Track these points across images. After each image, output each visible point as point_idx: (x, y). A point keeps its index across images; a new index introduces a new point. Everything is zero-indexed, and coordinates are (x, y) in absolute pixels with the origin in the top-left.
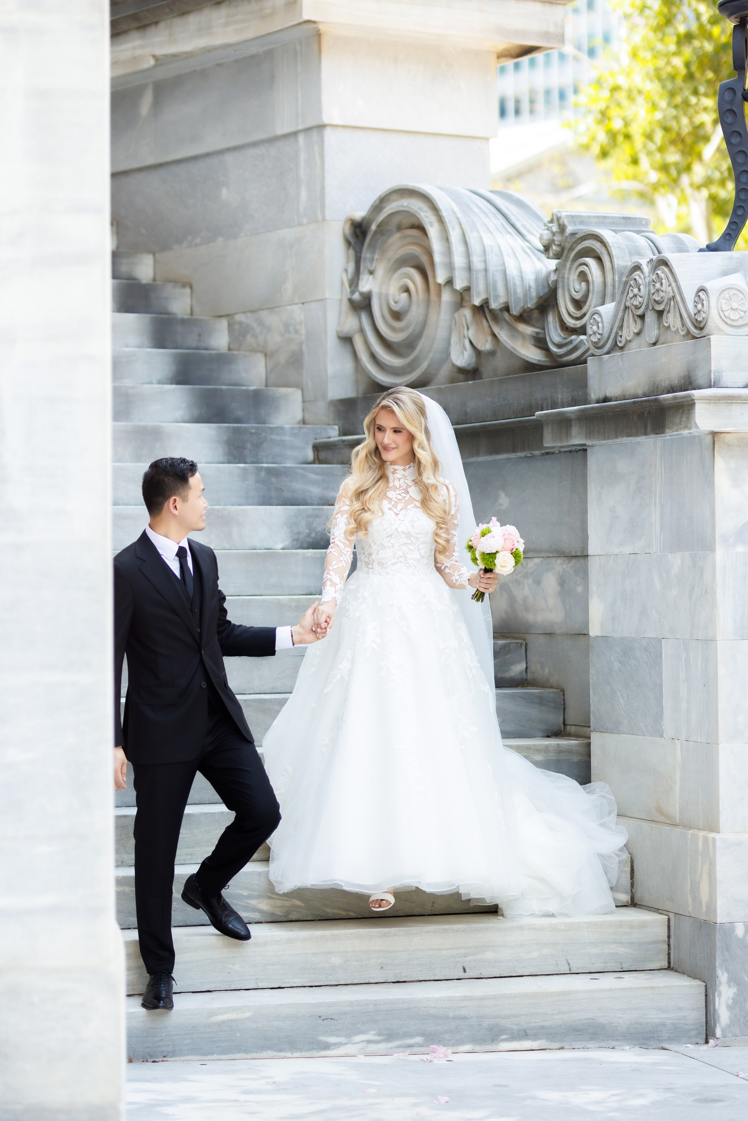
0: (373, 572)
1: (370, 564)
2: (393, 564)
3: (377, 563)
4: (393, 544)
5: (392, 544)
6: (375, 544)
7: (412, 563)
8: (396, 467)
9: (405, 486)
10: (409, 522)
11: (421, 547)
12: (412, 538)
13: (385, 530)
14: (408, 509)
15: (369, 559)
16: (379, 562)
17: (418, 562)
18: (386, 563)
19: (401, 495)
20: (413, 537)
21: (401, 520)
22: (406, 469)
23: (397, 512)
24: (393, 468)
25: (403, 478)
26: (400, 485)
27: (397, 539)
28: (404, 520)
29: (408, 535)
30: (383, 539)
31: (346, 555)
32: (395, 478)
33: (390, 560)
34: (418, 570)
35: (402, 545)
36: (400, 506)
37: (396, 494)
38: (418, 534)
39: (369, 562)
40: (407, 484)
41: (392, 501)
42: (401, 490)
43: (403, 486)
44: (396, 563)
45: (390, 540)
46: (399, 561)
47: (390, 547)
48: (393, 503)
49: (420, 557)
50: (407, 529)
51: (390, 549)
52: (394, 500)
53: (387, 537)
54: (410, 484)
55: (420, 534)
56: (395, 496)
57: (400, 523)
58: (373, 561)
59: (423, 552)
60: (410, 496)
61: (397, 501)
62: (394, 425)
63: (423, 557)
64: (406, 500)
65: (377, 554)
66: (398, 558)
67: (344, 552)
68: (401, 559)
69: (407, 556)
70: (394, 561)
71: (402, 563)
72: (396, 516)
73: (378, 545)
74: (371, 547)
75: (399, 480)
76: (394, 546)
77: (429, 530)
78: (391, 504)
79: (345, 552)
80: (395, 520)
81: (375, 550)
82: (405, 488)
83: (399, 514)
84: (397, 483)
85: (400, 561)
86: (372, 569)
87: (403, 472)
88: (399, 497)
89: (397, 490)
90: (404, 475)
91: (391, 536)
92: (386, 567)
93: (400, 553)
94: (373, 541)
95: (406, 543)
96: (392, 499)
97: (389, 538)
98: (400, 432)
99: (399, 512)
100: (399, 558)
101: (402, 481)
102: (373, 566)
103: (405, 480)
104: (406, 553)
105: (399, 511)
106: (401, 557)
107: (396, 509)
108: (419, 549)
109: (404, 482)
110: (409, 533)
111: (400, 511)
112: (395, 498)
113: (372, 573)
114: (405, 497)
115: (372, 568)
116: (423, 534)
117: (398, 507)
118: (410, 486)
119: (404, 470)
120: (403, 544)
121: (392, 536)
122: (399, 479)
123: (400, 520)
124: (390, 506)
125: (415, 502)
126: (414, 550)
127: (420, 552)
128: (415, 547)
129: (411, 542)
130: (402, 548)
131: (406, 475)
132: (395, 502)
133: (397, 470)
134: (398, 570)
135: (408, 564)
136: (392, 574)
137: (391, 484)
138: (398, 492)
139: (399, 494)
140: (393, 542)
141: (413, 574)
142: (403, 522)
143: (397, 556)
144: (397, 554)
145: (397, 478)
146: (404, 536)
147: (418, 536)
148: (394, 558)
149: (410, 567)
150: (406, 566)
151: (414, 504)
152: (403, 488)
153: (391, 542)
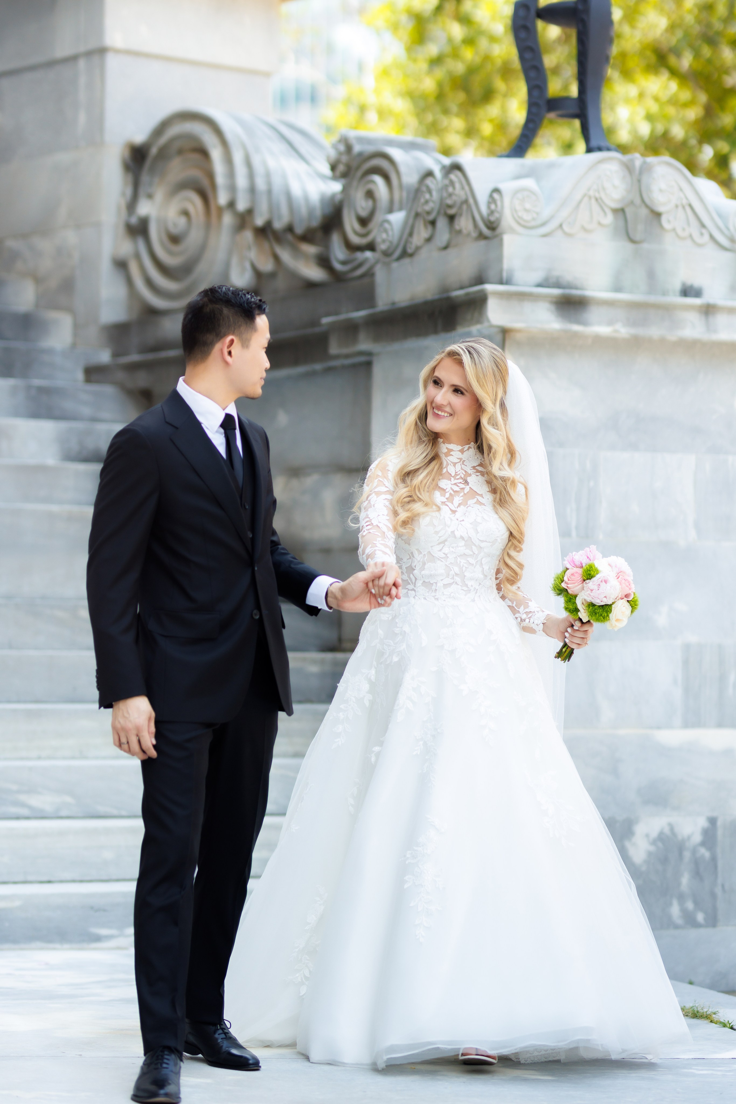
0: (416, 595)
1: (409, 584)
2: (445, 586)
3: (421, 582)
4: (446, 555)
5: (444, 553)
6: (420, 553)
7: (472, 586)
8: (451, 446)
9: (462, 473)
10: (471, 523)
11: (484, 561)
12: (474, 547)
13: (437, 533)
14: (468, 505)
15: (407, 577)
16: (424, 582)
17: (480, 584)
18: (436, 583)
19: (458, 486)
20: (475, 545)
21: (459, 520)
22: (465, 449)
23: (454, 509)
24: (447, 448)
25: (459, 464)
26: (456, 472)
27: (453, 548)
28: (463, 520)
29: (468, 542)
30: (432, 547)
32: (449, 462)
33: (442, 580)
34: (479, 596)
35: (458, 556)
36: (457, 500)
37: (452, 484)
38: (482, 541)
39: (409, 581)
40: (466, 471)
41: (446, 492)
42: (458, 479)
43: (460, 474)
44: (450, 585)
45: (442, 548)
46: (454, 582)
47: (442, 559)
48: (447, 495)
49: (482, 576)
50: (467, 533)
51: (442, 561)
52: (448, 492)
53: (439, 544)
54: (470, 472)
55: (486, 541)
56: (450, 486)
57: (459, 525)
58: (416, 579)
59: (486, 568)
60: (470, 488)
61: (452, 493)
64: (466, 492)
65: (423, 568)
66: (453, 578)
68: (458, 579)
69: (467, 574)
70: (446, 581)
71: (458, 585)
72: (452, 514)
73: (425, 555)
74: (413, 557)
75: (455, 466)
76: (448, 557)
77: (498, 537)
78: (445, 497)
80: (451, 520)
81: (419, 561)
82: (463, 476)
84: (451, 470)
85: (456, 583)
87: (460, 455)
88: (456, 488)
89: (452, 479)
90: (461, 459)
91: (444, 542)
92: (436, 590)
93: (456, 569)
94: (418, 550)
95: (464, 554)
96: (445, 490)
97: (442, 545)
98: (463, 393)
99: (457, 510)
100: (455, 577)
101: (458, 467)
102: (415, 587)
103: (462, 465)
104: (464, 568)
105: (456, 507)
106: (457, 574)
107: (453, 504)
108: (481, 565)
109: (462, 469)
110: (469, 538)
111: (457, 508)
112: (450, 489)
114: (463, 489)
115: (413, 590)
116: (489, 542)
117: (454, 502)
118: (470, 475)
119: (462, 451)
120: (461, 555)
121: (446, 543)
122: (455, 464)
123: (457, 519)
124: (444, 499)
125: (478, 497)
126: (475, 564)
127: (483, 568)
128: (477, 561)
129: (472, 553)
130: (458, 562)
131: (464, 459)
132: (451, 494)
133: (452, 450)
134: (452, 594)
135: (467, 586)
136: (445, 600)
137: (446, 469)
138: (453, 481)
139: (455, 484)
140: (446, 552)
141: (473, 600)
142: (462, 522)
143: (452, 573)
144: (451, 570)
145: (452, 463)
146: (462, 543)
147: (483, 545)
148: (448, 576)
149: (469, 591)
150: (463, 590)
151: (475, 500)
152: (461, 476)
153: (443, 551)
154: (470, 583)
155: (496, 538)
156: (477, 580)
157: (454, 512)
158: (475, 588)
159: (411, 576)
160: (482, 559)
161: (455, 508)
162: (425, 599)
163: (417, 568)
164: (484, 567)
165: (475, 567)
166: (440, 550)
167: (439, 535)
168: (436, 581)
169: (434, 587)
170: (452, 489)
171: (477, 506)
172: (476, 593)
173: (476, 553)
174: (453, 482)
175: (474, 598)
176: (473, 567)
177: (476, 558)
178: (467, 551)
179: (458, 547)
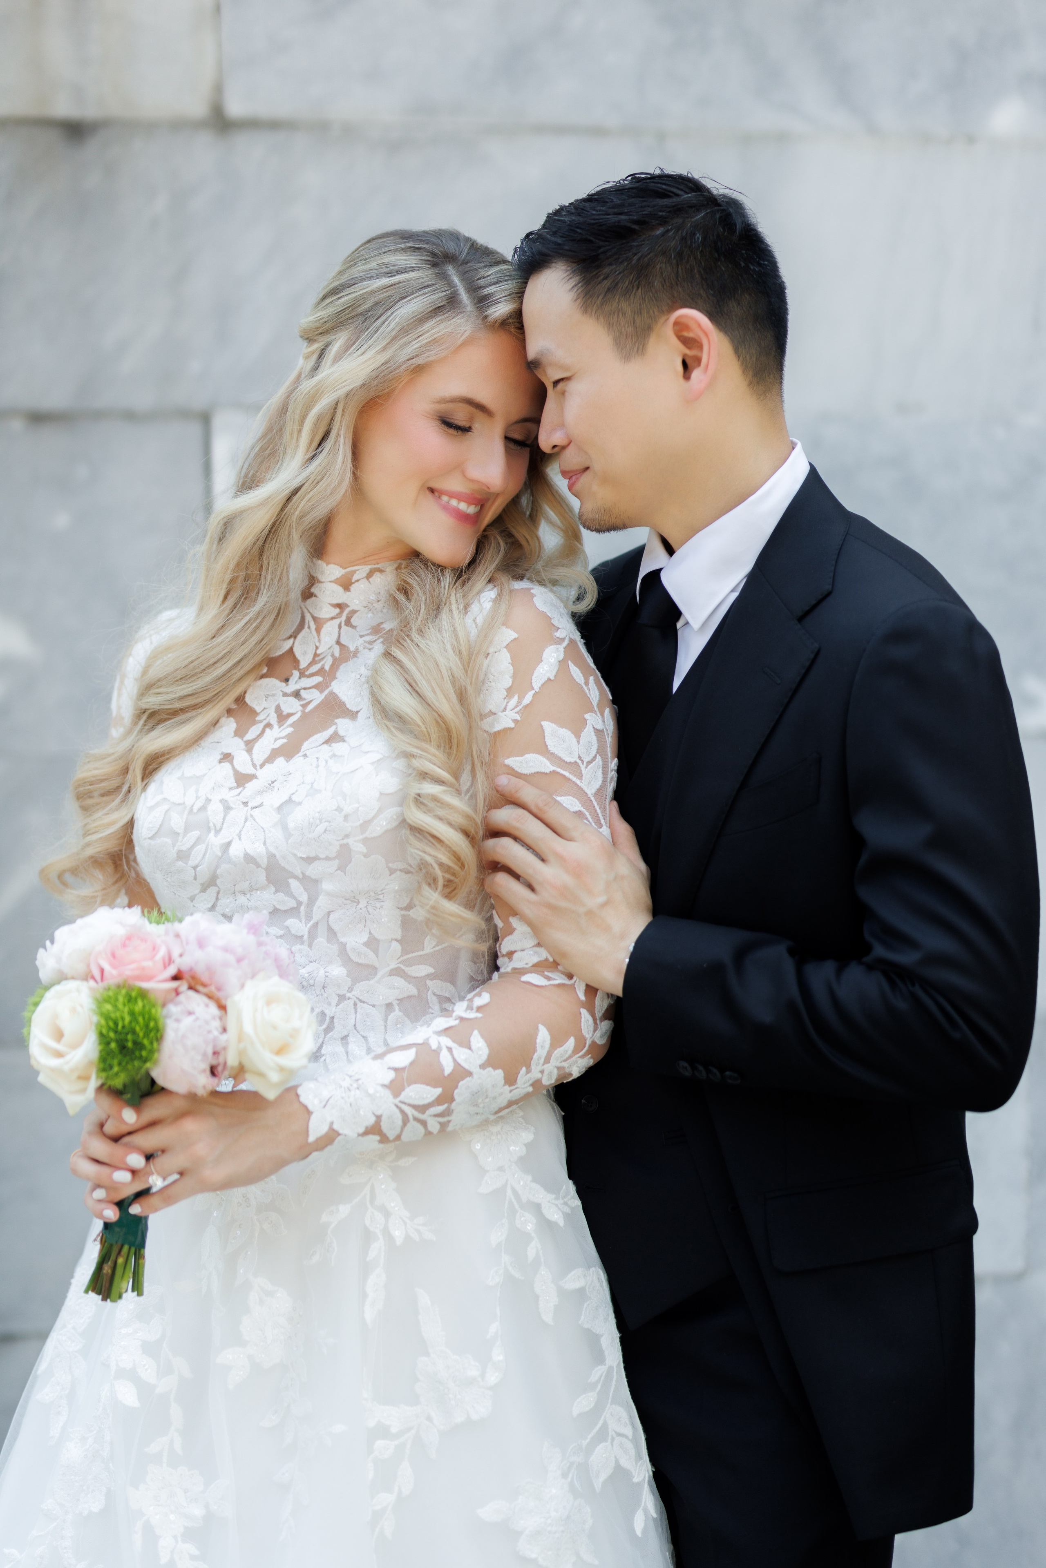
12: (292, 884)
14: (296, 752)
20: (296, 877)
21: (252, 803)
23: (247, 769)
26: (316, 655)
27: (241, 894)
28: (263, 803)
29: (275, 872)
36: (269, 740)
37: (285, 695)
38: (309, 860)
40: (343, 647)
42: (310, 675)
48: (255, 731)
50: (265, 843)
52: (261, 722)
56: (278, 700)
57: (246, 820)
60: (330, 693)
61: (274, 721)
64: (307, 711)
72: (238, 786)
77: (347, 836)
78: (243, 737)
82: (329, 664)
83: (250, 777)
84: (305, 644)
88: (291, 706)
89: (296, 674)
95: (278, 907)
99: (258, 772)
105: (258, 764)
107: (253, 755)
108: (332, 933)
110: (275, 859)
112: (272, 709)
114: (311, 701)
117: (258, 749)
123: (245, 804)
124: (236, 745)
125: (339, 720)
127: (343, 946)
132: (267, 727)
138: (295, 684)
139: (297, 694)
142: (256, 812)
147: (313, 870)
155: (345, 841)
156: (324, 987)
157: (242, 779)
160: (329, 913)
161: (254, 766)
164: (342, 940)
165: (310, 946)
170: (277, 707)
171: (323, 749)
174: (292, 687)
176: (305, 947)
177: (309, 917)
178: (280, 895)
179: (252, 889)
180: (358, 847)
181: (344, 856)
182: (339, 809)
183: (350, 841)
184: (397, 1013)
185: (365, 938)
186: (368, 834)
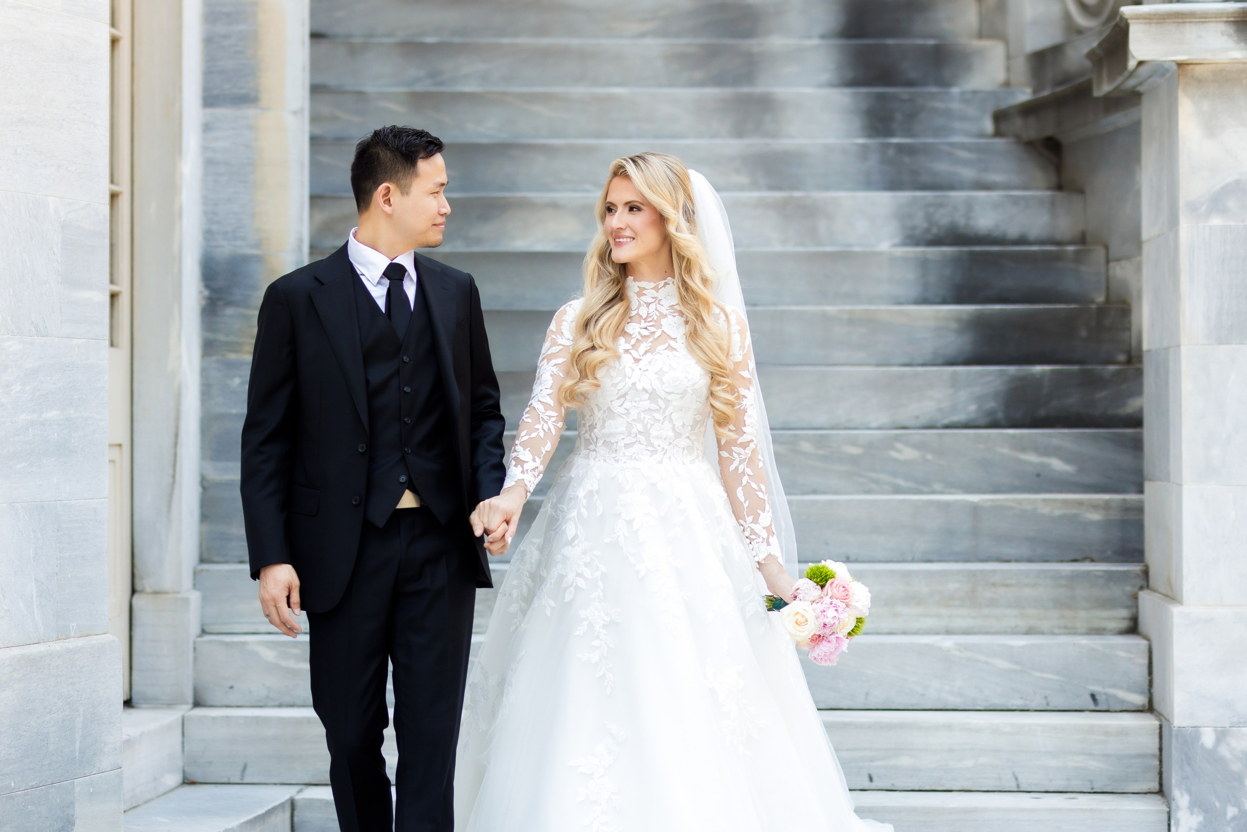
0: (596, 457)
1: (591, 444)
2: (627, 446)
3: (602, 442)
4: (628, 410)
5: (625, 409)
6: (600, 409)
7: (659, 446)
8: (643, 284)
9: (656, 315)
10: (656, 373)
11: (674, 416)
12: (659, 400)
13: (615, 385)
14: (657, 352)
15: (590, 435)
16: (605, 441)
17: (670, 443)
18: (617, 442)
19: (648, 330)
20: (661, 398)
21: (643, 369)
22: (660, 286)
23: (637, 357)
24: (638, 287)
25: (654, 304)
27: (636, 402)
28: (647, 370)
29: (653, 395)
30: (611, 401)
31: (547, 423)
32: (642, 302)
33: (623, 439)
34: (670, 458)
35: (643, 412)
36: (643, 347)
37: (641, 328)
38: (669, 393)
39: (591, 441)
40: (660, 312)
41: (632, 338)
42: (649, 322)
44: (631, 445)
45: (623, 403)
46: (637, 441)
47: (623, 416)
48: (633, 341)
49: (671, 434)
50: (651, 385)
51: (623, 418)
52: (635, 338)
53: (619, 398)
54: (665, 312)
55: (673, 393)
56: (639, 330)
57: (641, 375)
58: (597, 438)
59: (678, 424)
60: (663, 331)
61: (640, 338)
62: (630, 197)
63: (678, 435)
65: (603, 427)
66: (636, 437)
67: (543, 416)
68: (641, 438)
69: (651, 432)
70: (628, 441)
71: (642, 444)
72: (636, 363)
73: (605, 411)
74: (594, 414)
75: (648, 307)
76: (630, 413)
77: (688, 387)
78: (629, 343)
79: (546, 418)
80: (633, 370)
81: (599, 419)
82: (656, 318)
83: (640, 360)
84: (643, 311)
85: (639, 441)
86: (594, 453)
87: (653, 293)
88: (645, 333)
89: (643, 321)
90: (656, 298)
91: (624, 396)
92: (616, 450)
93: (640, 427)
94: (597, 405)
95: (649, 409)
96: (632, 335)
97: (623, 399)
98: (639, 209)
99: (642, 358)
100: (638, 435)
101: (652, 307)
102: (596, 447)
103: (658, 305)
104: (649, 425)
105: (641, 355)
106: (640, 432)
107: (637, 351)
108: (671, 421)
109: (656, 310)
110: (654, 390)
111: (643, 356)
112: (637, 334)
113: (594, 459)
114: (654, 333)
115: (594, 450)
116: (678, 394)
117: (639, 349)
118: (666, 316)
119: (656, 289)
120: (645, 410)
121: (627, 397)
122: (648, 304)
123: (640, 369)
124: (628, 347)
125: (669, 341)
126: (662, 420)
127: (674, 425)
128: (665, 417)
129: (658, 408)
130: (642, 418)
131: (660, 298)
132: (638, 340)
133: (645, 289)
134: (634, 456)
135: (652, 445)
136: (625, 462)
137: (636, 311)
138: (643, 324)
139: (646, 328)
140: (628, 407)
141: (660, 462)
142: (646, 373)
143: (634, 430)
144: (634, 428)
145: (645, 303)
146: (647, 396)
147: (670, 397)
148: (629, 434)
149: (655, 452)
150: (648, 450)
151: (667, 344)
152: (653, 318)
153: (624, 406)
154: (656, 443)
155: (686, 389)
156: (665, 439)
157: (637, 361)
158: (663, 448)
159: (593, 434)
160: (671, 413)
161: (640, 356)
162: (605, 460)
163: (598, 426)
164: (674, 423)
165: (662, 424)
166: (621, 406)
167: (618, 388)
168: (617, 441)
169: (614, 447)
170: (639, 333)
171: (668, 352)
172: (664, 454)
173: (663, 407)
174: (643, 326)
175: (662, 460)
176: (660, 424)
177: (664, 413)
178: (653, 405)
179: (641, 400)
180: (690, 391)
181: (684, 394)
182: (686, 377)
183: (688, 389)
184: (686, 451)
185: (681, 424)
186: (695, 387)
